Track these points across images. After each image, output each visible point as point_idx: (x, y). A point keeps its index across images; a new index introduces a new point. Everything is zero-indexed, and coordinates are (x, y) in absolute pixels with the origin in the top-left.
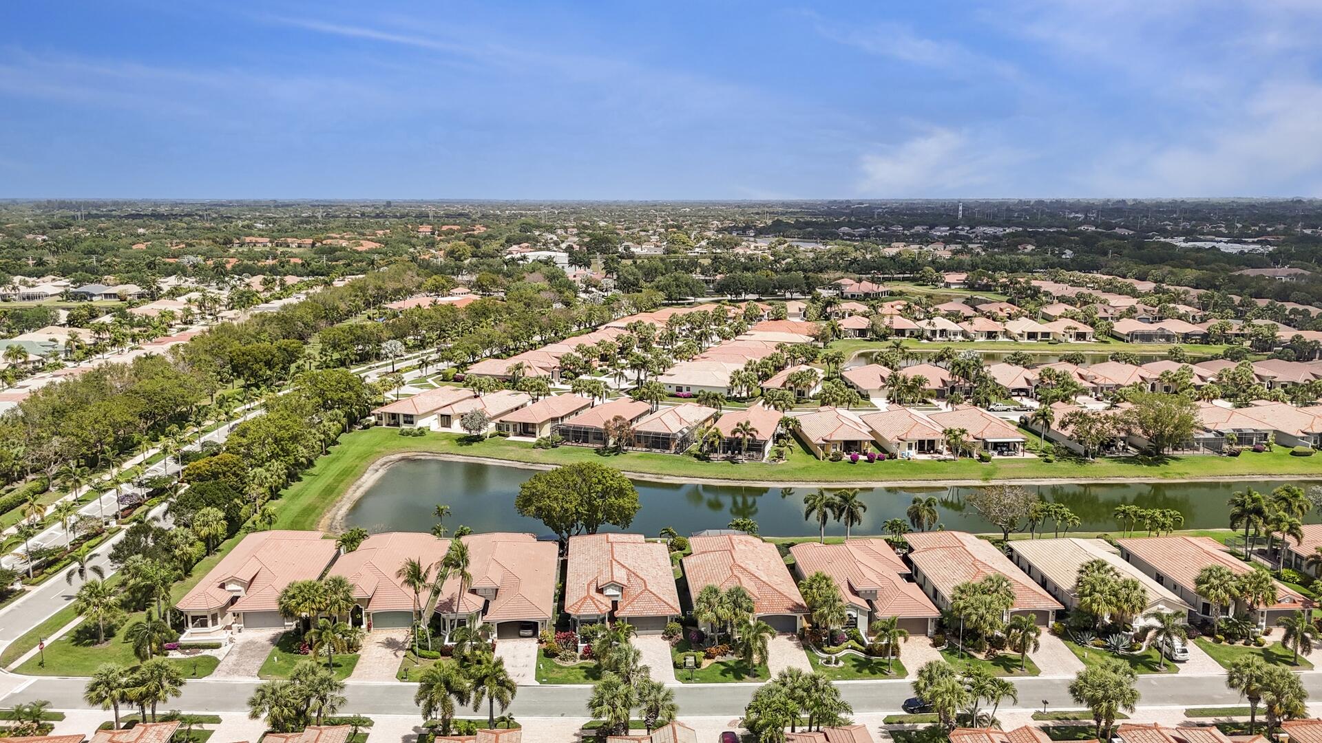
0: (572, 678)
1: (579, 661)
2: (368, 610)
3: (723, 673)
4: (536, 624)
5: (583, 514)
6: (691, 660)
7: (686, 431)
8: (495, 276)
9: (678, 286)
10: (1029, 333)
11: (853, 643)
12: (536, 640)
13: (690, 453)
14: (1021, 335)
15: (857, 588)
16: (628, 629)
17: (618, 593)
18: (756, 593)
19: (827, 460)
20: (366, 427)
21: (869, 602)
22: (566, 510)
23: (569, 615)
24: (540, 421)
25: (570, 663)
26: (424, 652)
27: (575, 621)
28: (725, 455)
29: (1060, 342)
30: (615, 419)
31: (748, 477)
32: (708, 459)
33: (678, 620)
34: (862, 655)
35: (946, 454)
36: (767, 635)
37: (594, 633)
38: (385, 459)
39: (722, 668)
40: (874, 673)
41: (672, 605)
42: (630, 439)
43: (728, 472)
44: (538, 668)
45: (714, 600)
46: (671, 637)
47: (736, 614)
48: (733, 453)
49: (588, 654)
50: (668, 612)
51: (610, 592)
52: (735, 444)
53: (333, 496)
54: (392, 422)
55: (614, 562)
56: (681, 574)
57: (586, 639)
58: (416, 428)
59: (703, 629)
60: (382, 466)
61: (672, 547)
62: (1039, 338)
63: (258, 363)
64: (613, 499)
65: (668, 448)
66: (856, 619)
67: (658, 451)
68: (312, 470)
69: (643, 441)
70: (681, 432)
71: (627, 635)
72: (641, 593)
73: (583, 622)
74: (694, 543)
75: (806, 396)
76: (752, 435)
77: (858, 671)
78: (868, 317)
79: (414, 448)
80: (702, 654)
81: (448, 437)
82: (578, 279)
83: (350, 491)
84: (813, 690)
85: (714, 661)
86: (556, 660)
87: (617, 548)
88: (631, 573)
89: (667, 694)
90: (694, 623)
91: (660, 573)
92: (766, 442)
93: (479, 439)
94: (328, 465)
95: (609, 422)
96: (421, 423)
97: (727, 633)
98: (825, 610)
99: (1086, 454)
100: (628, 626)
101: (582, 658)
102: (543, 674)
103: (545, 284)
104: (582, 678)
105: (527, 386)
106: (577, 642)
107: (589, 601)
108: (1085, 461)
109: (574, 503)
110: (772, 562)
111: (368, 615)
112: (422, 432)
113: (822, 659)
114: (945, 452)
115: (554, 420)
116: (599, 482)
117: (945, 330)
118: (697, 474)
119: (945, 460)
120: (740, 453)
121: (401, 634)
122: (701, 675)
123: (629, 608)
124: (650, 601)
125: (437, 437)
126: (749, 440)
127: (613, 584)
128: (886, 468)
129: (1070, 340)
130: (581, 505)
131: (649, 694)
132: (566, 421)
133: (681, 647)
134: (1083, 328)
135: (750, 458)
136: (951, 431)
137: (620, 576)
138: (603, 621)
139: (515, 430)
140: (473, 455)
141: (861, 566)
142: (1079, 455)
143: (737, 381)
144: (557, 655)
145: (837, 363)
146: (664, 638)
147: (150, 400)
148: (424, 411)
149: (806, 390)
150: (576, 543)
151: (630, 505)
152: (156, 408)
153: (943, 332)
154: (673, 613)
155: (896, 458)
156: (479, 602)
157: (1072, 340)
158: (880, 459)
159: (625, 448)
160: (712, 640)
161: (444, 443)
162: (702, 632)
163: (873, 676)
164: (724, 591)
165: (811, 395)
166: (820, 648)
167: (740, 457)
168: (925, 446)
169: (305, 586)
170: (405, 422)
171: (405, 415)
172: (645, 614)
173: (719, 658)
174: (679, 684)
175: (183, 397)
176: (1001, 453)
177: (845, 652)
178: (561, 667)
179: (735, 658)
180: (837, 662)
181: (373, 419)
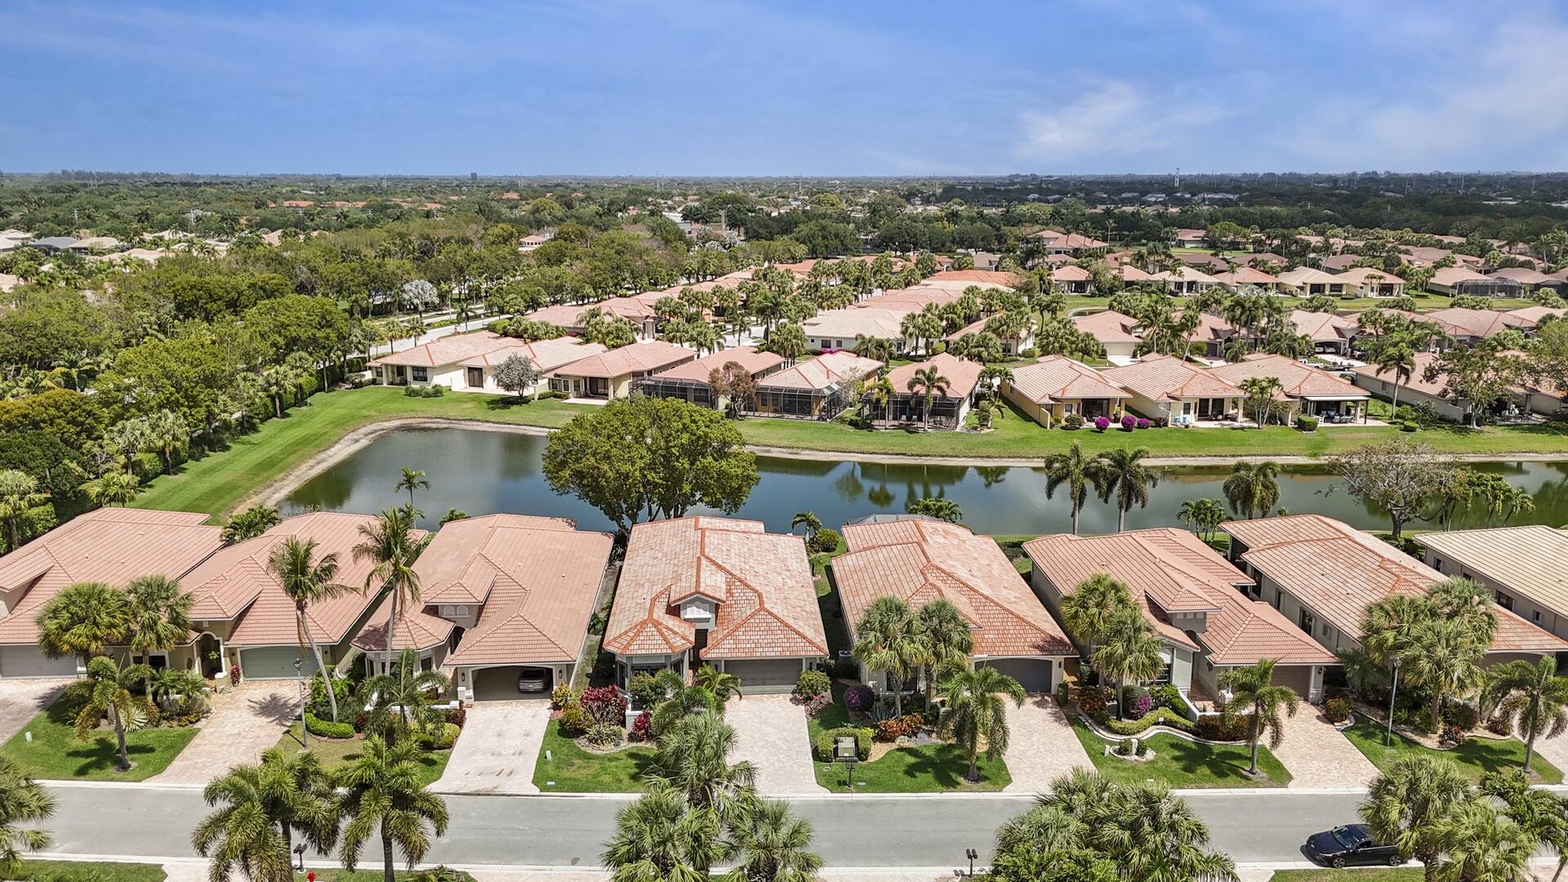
0: (606, 779)
1: (625, 745)
2: (232, 643)
3: (911, 771)
4: (550, 671)
5: (656, 485)
6: (847, 744)
7: (836, 387)
8: (583, 228)
9: (824, 238)
10: (1312, 285)
11: (1165, 713)
12: (548, 703)
13: (842, 420)
14: (1302, 288)
15: (1171, 608)
16: (723, 682)
17: (708, 615)
18: (975, 617)
19: (1057, 429)
20: (358, 386)
21: (1191, 635)
22: (627, 477)
23: (612, 656)
24: (615, 374)
25: (608, 749)
26: (322, 725)
27: (623, 667)
28: (896, 423)
29: (1357, 297)
30: (727, 367)
31: (934, 450)
32: (870, 427)
33: (822, 667)
34: (1189, 738)
35: (1242, 421)
36: (1003, 696)
37: (659, 691)
38: (374, 427)
39: (911, 760)
40: (1221, 774)
41: (813, 639)
42: (749, 397)
43: (901, 445)
44: (542, 757)
45: (896, 627)
46: (807, 700)
47: (937, 655)
48: (909, 419)
49: (643, 731)
50: (805, 651)
51: (692, 612)
52: (912, 403)
53: (270, 472)
54: (398, 380)
55: (704, 561)
56: (828, 589)
57: (641, 702)
58: (430, 388)
59: (870, 684)
60: (366, 435)
61: (813, 546)
62: (1327, 292)
63: (215, 301)
64: (710, 459)
65: (809, 413)
66: (1170, 666)
67: (794, 417)
68: (253, 437)
69: (770, 403)
70: (829, 388)
71: (723, 696)
72: (753, 615)
73: (637, 669)
74: (852, 534)
75: (1013, 352)
76: (940, 388)
77: (1186, 769)
78: (1085, 268)
79: (421, 412)
80: (870, 732)
81: (475, 398)
82: (694, 235)
83: (304, 467)
84: (1147, 828)
85: (894, 746)
86: (581, 743)
87: (712, 539)
88: (732, 579)
89: (796, 831)
90: (853, 672)
91: (790, 583)
92: (961, 400)
93: (522, 401)
94: (281, 431)
95: (717, 371)
96: (438, 380)
97: (917, 692)
98: (1119, 648)
99: (1467, 419)
100: (724, 676)
101: (632, 738)
102: (551, 770)
103: (648, 234)
104: (626, 781)
105: (600, 332)
106: (624, 709)
107: (651, 629)
108: (1468, 431)
109: (640, 464)
110: (995, 565)
111: (231, 653)
112: (437, 392)
113: (1111, 743)
114: (1241, 418)
115: (637, 375)
116: (685, 428)
117: (1194, 282)
118: (854, 447)
119: (1242, 428)
120: (920, 419)
121: (293, 690)
122: (870, 774)
123: (728, 644)
124: (770, 630)
125: (461, 398)
126: (935, 398)
127: (698, 598)
128: (1152, 439)
129: (1370, 295)
130: (652, 467)
131: (755, 829)
132: (655, 376)
133: (827, 718)
134: (1389, 279)
135: (937, 426)
136: (1254, 382)
137: (713, 583)
138: (677, 666)
139: (577, 387)
140: (513, 422)
141: (1168, 570)
142: (1453, 422)
143: (911, 330)
144: (583, 732)
145: (1054, 311)
146: (795, 701)
147: (23, 337)
148: (443, 363)
149: (1013, 342)
150: (641, 534)
151: (739, 471)
152: (29, 347)
153: (1191, 285)
154: (812, 652)
155: (1166, 425)
156: (441, 630)
157: (1374, 295)
158: (1140, 426)
159: (743, 413)
160: (890, 704)
161: (469, 405)
162: (868, 690)
163: (1220, 781)
164: (915, 607)
165: (1020, 352)
166: (1102, 723)
167: (920, 424)
168: (1210, 408)
169: (80, 594)
170: (415, 379)
171: (415, 368)
172: (758, 654)
173: (903, 741)
174: (824, 794)
175: (76, 334)
176: (1329, 419)
177: (1153, 731)
178: (587, 757)
179: (935, 740)
180: (1141, 751)
181: (368, 375)
